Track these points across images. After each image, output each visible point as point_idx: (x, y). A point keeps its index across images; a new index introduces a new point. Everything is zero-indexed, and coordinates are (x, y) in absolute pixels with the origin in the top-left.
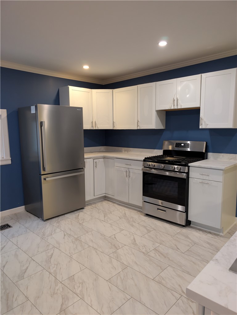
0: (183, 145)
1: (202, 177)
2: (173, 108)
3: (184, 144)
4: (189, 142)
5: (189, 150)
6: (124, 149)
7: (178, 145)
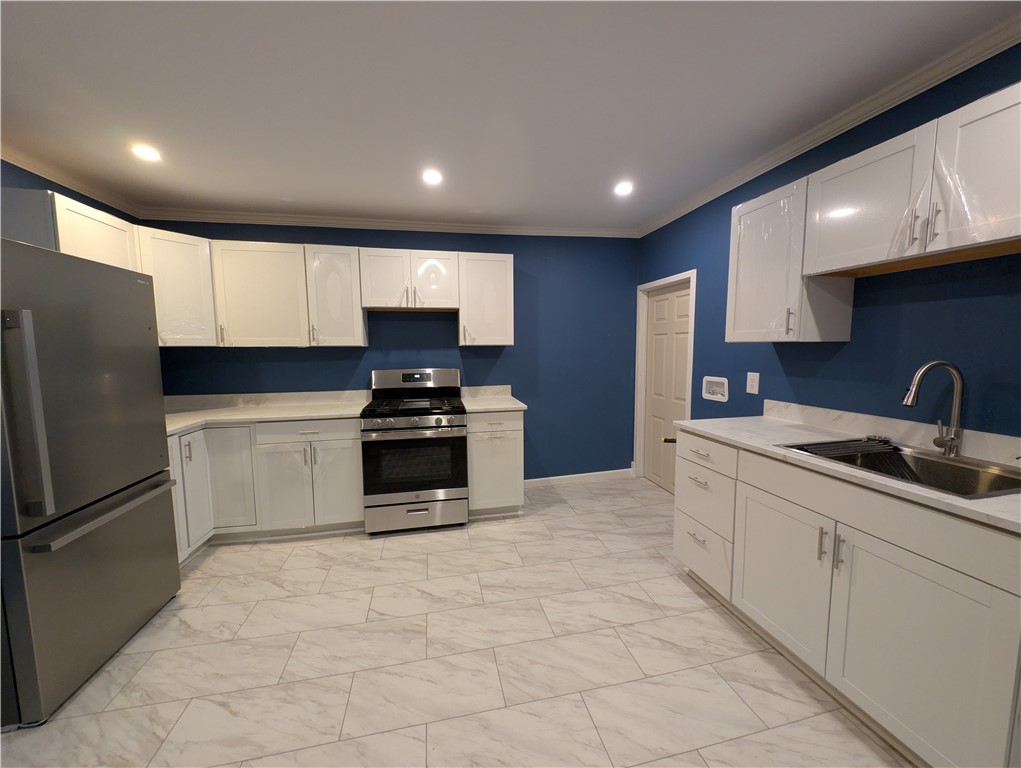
0: (418, 376)
1: (490, 428)
2: (404, 305)
3: (421, 375)
4: (429, 371)
5: (430, 384)
6: (240, 398)
7: (408, 378)
